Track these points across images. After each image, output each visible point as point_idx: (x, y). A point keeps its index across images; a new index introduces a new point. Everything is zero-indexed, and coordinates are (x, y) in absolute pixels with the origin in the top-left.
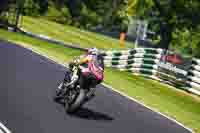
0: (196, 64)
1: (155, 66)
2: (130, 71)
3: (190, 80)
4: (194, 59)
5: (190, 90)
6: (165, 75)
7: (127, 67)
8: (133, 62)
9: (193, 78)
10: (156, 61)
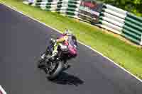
0: (106, 7)
1: (77, 9)
2: (59, 13)
3: (102, 19)
4: (104, 4)
5: (102, 26)
6: (84, 15)
7: (57, 10)
8: (61, 6)
9: (104, 18)
10: (78, 5)
